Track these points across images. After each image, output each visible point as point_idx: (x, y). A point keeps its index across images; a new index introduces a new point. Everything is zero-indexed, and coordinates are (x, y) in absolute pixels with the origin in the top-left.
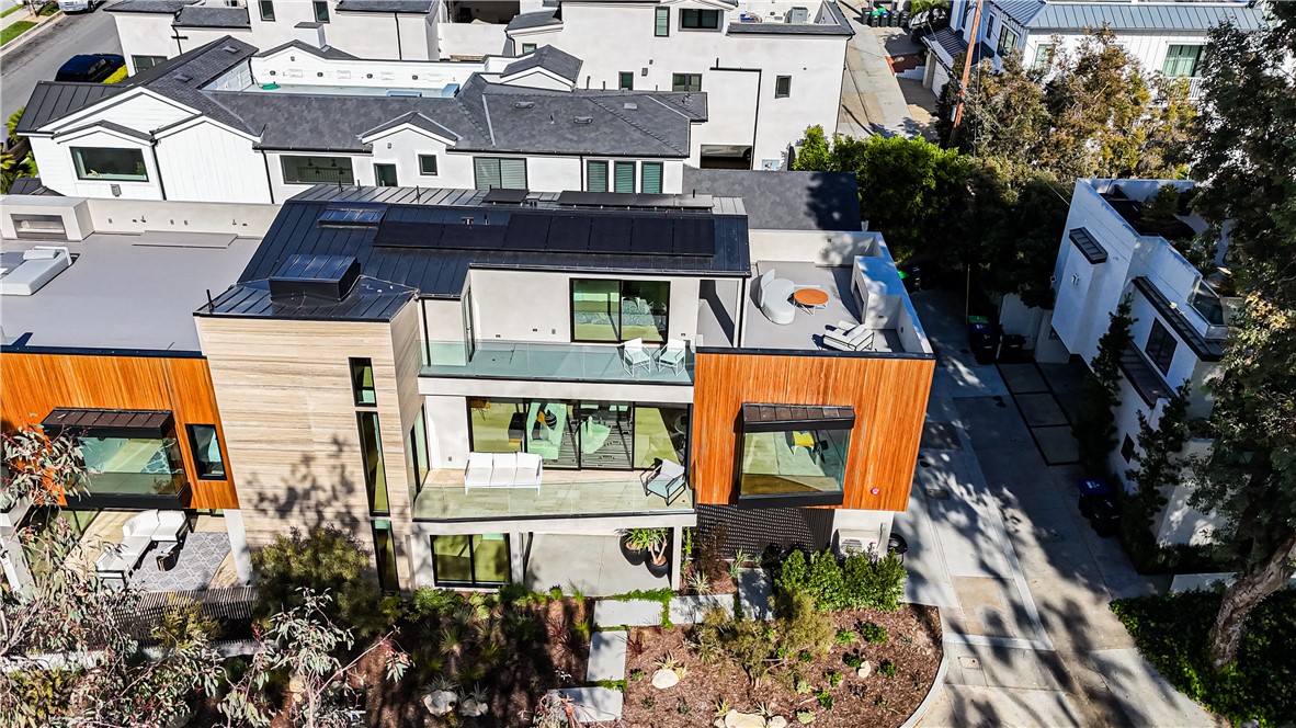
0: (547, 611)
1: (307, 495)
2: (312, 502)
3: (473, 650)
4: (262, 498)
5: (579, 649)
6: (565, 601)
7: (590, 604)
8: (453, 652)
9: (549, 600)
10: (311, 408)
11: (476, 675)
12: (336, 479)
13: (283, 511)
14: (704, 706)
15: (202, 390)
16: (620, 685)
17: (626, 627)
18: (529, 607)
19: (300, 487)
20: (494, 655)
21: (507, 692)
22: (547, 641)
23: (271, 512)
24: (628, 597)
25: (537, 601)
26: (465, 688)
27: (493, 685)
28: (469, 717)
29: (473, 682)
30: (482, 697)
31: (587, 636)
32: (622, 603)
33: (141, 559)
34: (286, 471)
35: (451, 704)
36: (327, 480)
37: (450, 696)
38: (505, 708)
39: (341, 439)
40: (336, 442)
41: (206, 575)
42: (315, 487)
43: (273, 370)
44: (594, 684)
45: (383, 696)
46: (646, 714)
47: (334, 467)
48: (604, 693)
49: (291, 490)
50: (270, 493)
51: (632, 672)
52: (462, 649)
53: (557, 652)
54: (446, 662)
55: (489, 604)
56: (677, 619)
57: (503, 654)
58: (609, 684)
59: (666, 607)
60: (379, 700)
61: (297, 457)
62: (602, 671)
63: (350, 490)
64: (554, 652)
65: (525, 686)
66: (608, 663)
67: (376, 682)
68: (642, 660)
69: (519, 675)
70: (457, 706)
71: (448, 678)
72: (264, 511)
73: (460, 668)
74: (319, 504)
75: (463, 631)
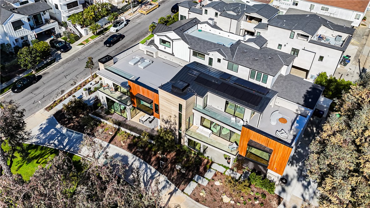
0: (204, 160)
1: (169, 122)
2: (170, 124)
3: (188, 160)
4: (163, 119)
5: (205, 170)
6: (208, 160)
7: (212, 163)
8: (185, 160)
9: (205, 158)
10: (172, 109)
11: (186, 166)
12: (174, 122)
13: (166, 123)
14: (221, 192)
15: (158, 99)
16: (209, 180)
17: (216, 170)
18: (201, 158)
19: (169, 120)
20: (190, 164)
21: (189, 171)
22: (201, 166)
23: (164, 122)
24: (220, 165)
25: (203, 157)
26: (183, 167)
27: (188, 169)
28: (182, 172)
29: (185, 166)
30: (185, 170)
31: (208, 169)
32: (218, 165)
33: (147, 120)
34: (167, 117)
35: (179, 168)
36: (173, 121)
37: (180, 167)
38: (188, 174)
39: (176, 115)
40: (175, 116)
41: (155, 127)
42: (171, 121)
43: (168, 100)
44: (204, 178)
45: (170, 161)
46: (210, 187)
47: (174, 119)
48: (205, 180)
49: (167, 120)
50: (164, 119)
51: (213, 179)
52: (186, 160)
53: (201, 169)
54: (183, 161)
55: (195, 154)
56: (226, 173)
57: (192, 164)
58: (207, 179)
59: (226, 170)
60: (169, 162)
61: (169, 116)
62: (207, 176)
63: (176, 124)
64: (201, 168)
65: (193, 172)
66: (209, 175)
67: (171, 158)
68: (216, 178)
69: (193, 169)
70: (180, 169)
71: (181, 164)
72: (163, 121)
73: (184, 163)
74: (171, 124)
75: (188, 157)
